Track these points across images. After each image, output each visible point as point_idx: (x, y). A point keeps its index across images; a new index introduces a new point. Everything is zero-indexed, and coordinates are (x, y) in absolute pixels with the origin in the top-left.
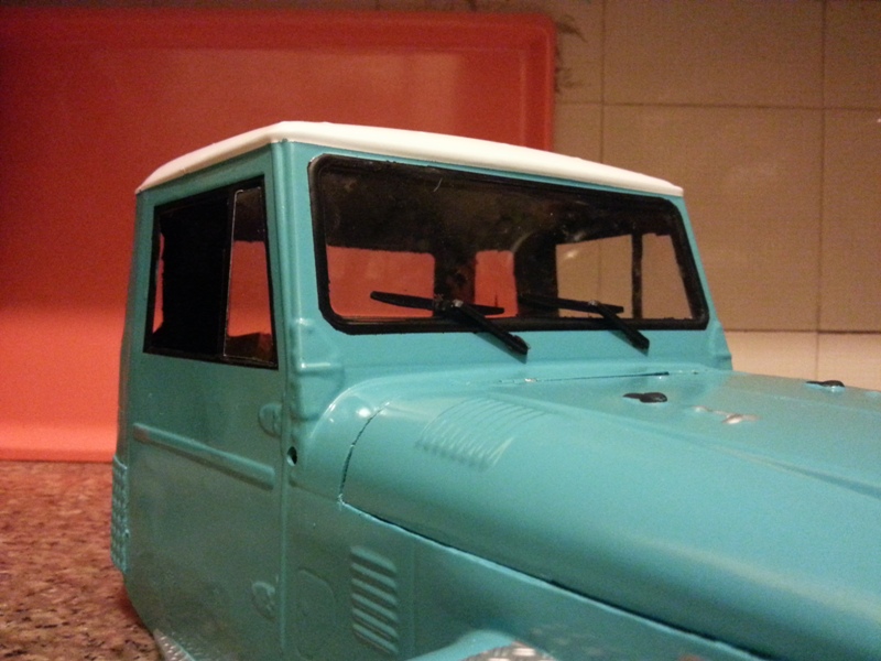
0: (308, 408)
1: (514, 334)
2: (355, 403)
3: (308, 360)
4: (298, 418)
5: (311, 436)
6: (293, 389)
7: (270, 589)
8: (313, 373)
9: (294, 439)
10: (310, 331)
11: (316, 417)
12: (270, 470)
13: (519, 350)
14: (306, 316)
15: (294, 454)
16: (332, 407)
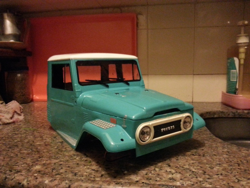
0: (77, 96)
1: (106, 84)
2: (83, 95)
3: (77, 90)
4: (76, 97)
5: (78, 100)
6: (75, 94)
7: (74, 120)
8: (77, 92)
9: (76, 100)
10: (77, 86)
11: (78, 97)
12: (72, 104)
13: (108, 86)
14: (76, 84)
15: (76, 102)
16: (81, 95)
